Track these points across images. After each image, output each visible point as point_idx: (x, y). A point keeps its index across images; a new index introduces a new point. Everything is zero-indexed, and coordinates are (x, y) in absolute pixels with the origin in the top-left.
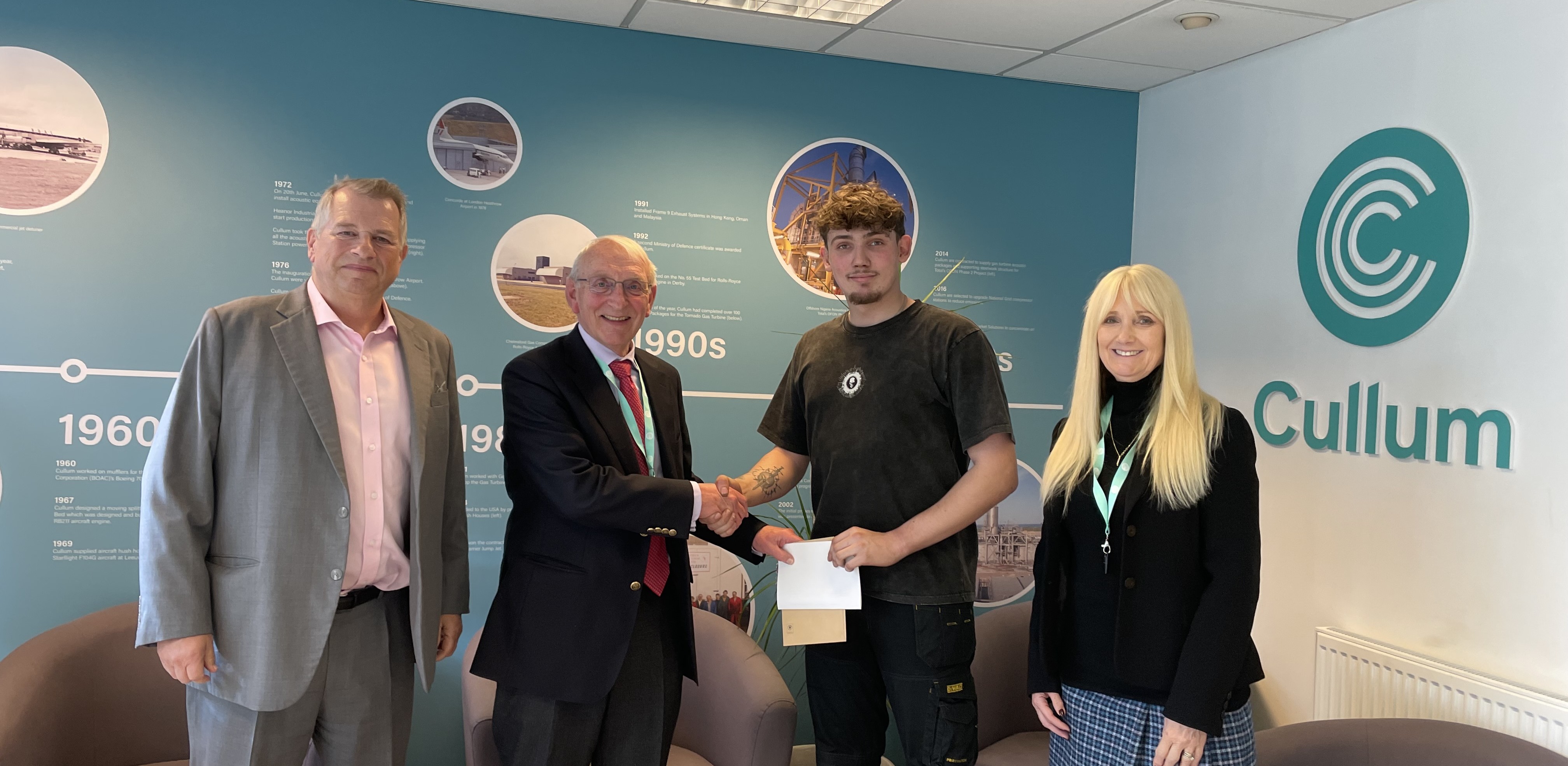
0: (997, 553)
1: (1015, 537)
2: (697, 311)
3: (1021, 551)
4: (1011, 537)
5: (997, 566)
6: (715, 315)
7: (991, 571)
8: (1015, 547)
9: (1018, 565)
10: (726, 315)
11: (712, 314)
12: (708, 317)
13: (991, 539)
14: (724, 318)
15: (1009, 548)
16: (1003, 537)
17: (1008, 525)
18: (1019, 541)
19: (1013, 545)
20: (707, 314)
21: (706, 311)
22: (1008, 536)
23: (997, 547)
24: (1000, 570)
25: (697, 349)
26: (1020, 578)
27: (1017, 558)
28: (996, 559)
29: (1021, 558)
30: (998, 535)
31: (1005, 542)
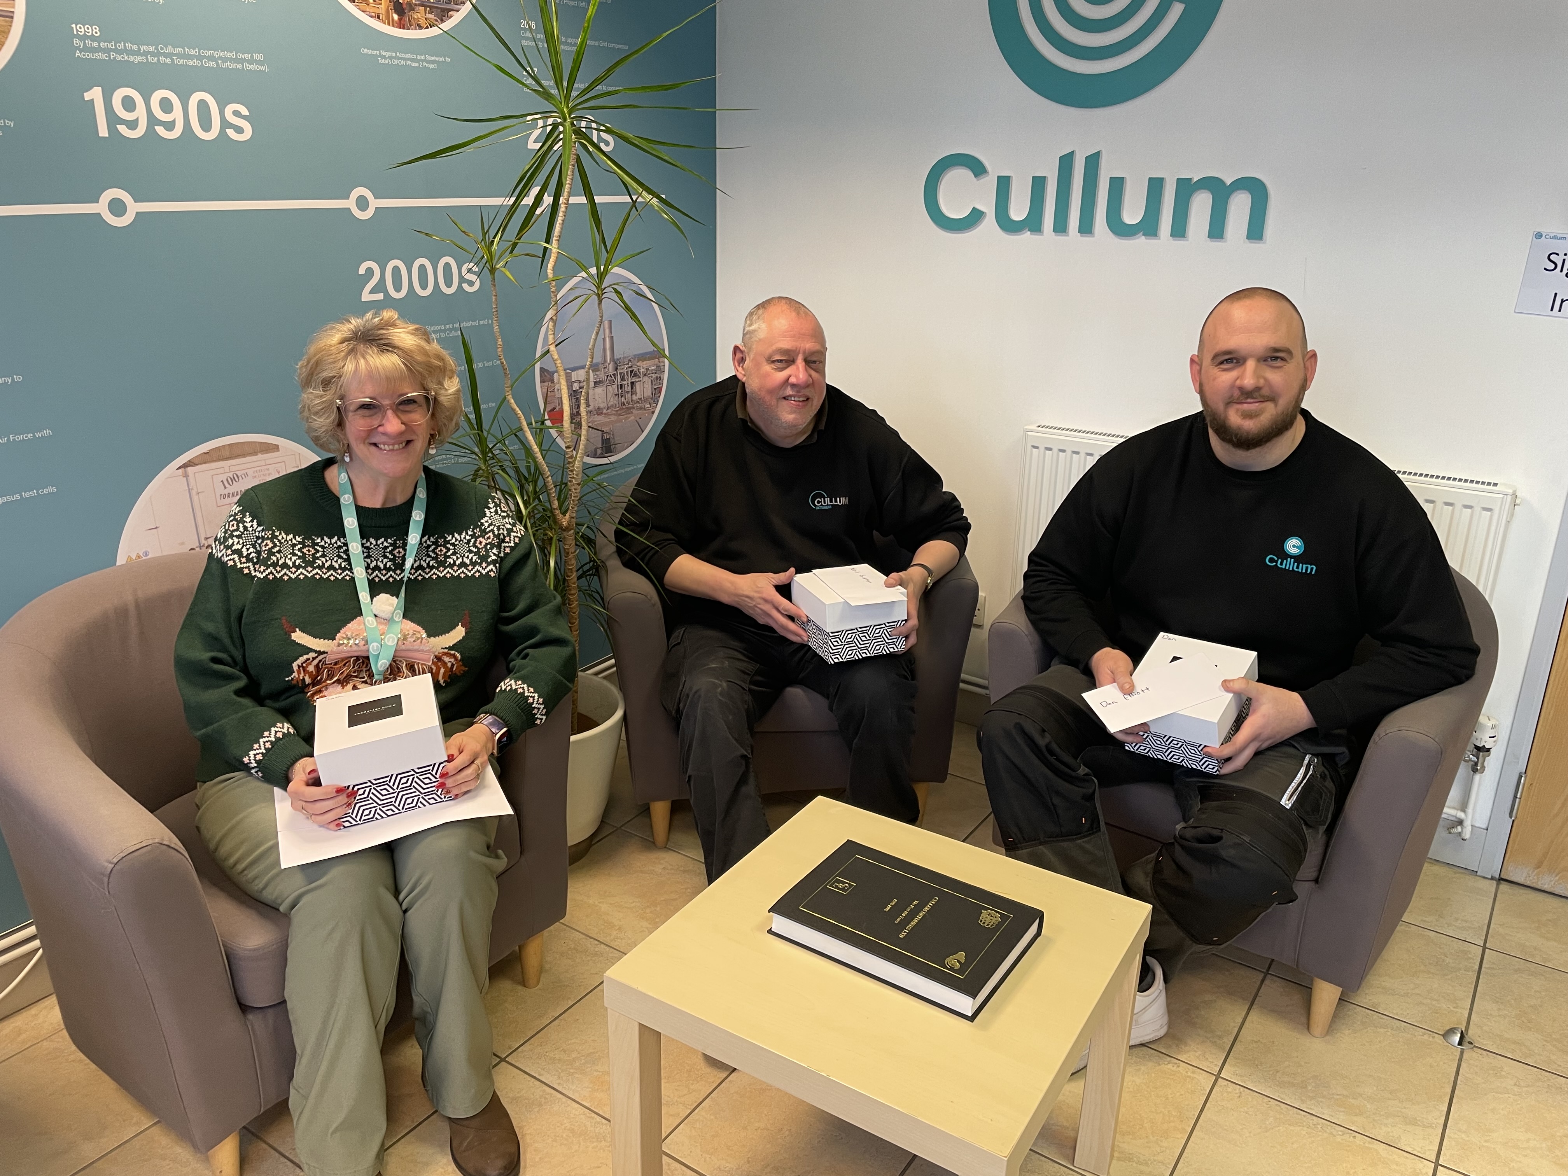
0: (616, 395)
1: (632, 372)
2: (192, 52)
3: (638, 386)
4: (627, 372)
5: (617, 411)
6: (225, 60)
7: (613, 418)
8: (632, 383)
9: (636, 405)
10: (242, 61)
11: (220, 58)
12: (212, 64)
13: (609, 378)
14: (240, 66)
15: (626, 385)
16: (621, 374)
17: (624, 358)
18: (635, 375)
19: (630, 381)
20: (211, 58)
21: (209, 53)
22: (625, 371)
23: (615, 386)
24: (620, 415)
25: (206, 125)
26: (639, 421)
27: (635, 398)
28: (615, 402)
29: (638, 396)
30: (616, 373)
31: (623, 379)
